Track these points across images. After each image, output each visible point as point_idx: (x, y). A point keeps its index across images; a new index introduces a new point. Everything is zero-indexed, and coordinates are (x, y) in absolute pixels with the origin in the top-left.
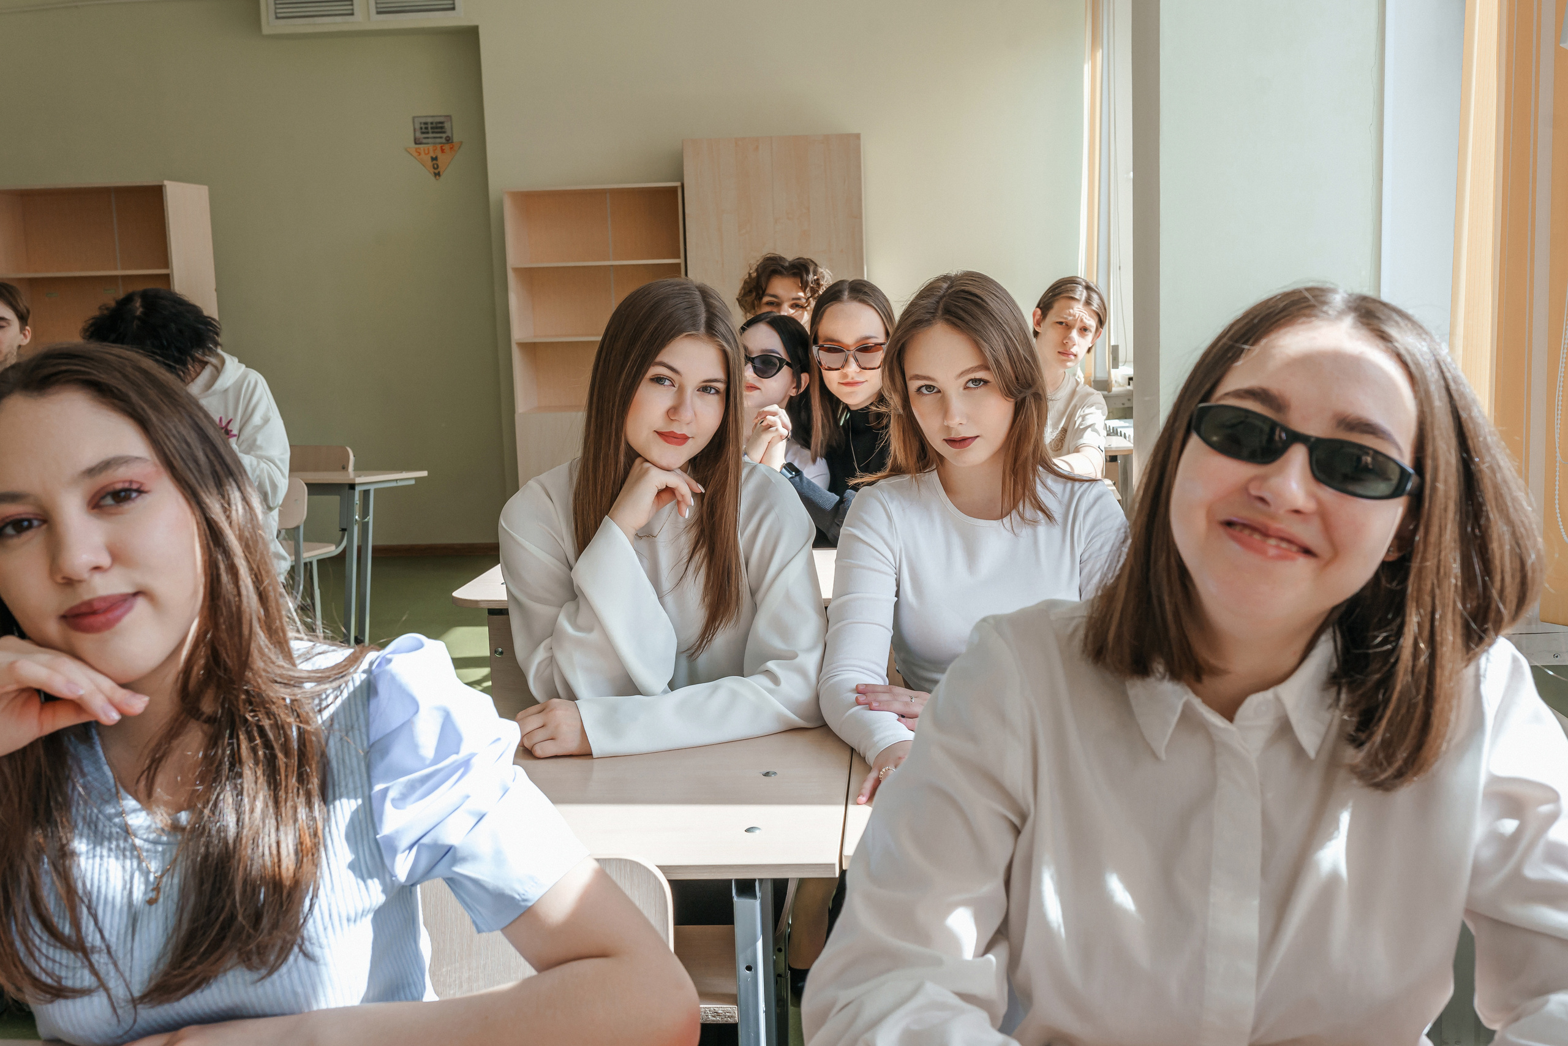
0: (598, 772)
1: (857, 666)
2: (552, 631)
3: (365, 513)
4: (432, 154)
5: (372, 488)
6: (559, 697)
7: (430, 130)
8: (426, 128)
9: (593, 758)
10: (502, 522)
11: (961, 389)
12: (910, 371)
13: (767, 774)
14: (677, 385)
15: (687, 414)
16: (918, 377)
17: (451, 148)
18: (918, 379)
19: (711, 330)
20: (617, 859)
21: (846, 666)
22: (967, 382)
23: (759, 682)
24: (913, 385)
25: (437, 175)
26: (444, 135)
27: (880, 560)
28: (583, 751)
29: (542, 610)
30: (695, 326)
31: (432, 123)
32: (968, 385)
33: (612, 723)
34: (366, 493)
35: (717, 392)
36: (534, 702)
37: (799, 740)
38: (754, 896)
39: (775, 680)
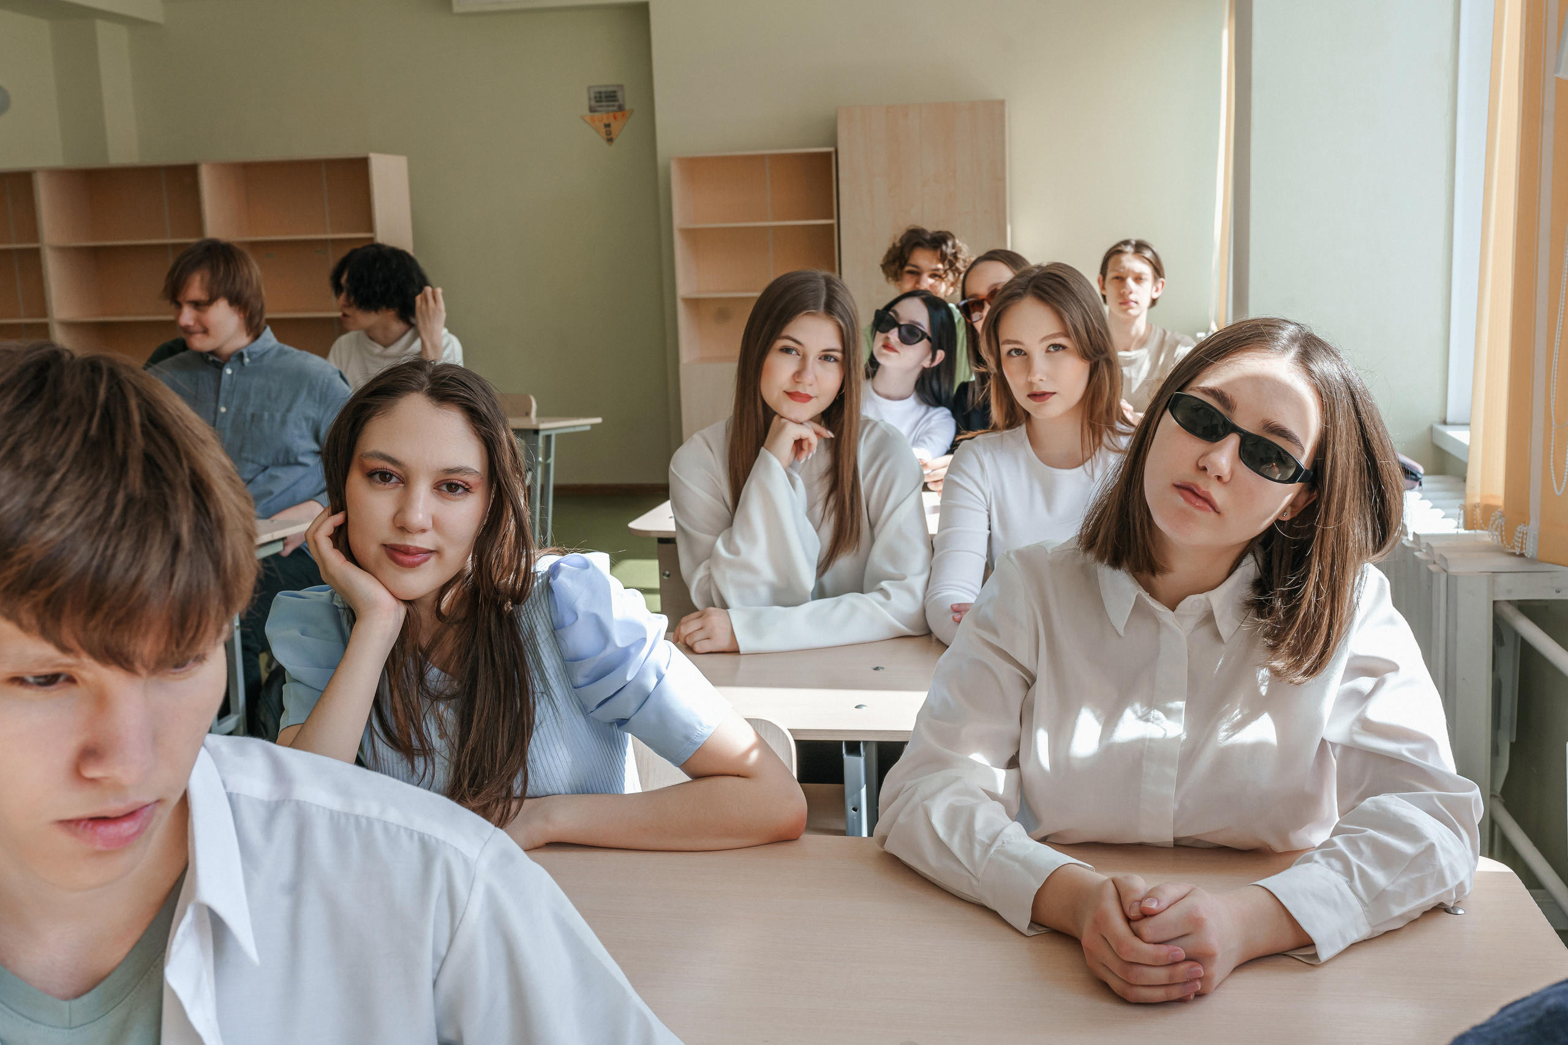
0: (744, 663)
1: (957, 586)
2: (710, 554)
3: (547, 456)
4: (606, 121)
5: (553, 433)
6: (714, 606)
7: (604, 99)
8: (600, 97)
9: (740, 654)
10: (672, 467)
11: (1044, 351)
12: (1003, 337)
13: (876, 669)
14: (801, 354)
15: (808, 378)
16: (1008, 342)
17: (623, 115)
18: (1009, 343)
19: (830, 309)
20: (755, 719)
21: (947, 585)
22: (1049, 347)
23: (873, 598)
24: (1005, 349)
25: (610, 140)
26: (616, 104)
27: (974, 501)
28: (732, 649)
29: (704, 538)
30: (816, 306)
31: (605, 92)
32: (1049, 349)
33: (755, 626)
34: (548, 438)
35: (836, 360)
36: (694, 609)
37: (909, 645)
38: (859, 754)
39: (886, 595)
